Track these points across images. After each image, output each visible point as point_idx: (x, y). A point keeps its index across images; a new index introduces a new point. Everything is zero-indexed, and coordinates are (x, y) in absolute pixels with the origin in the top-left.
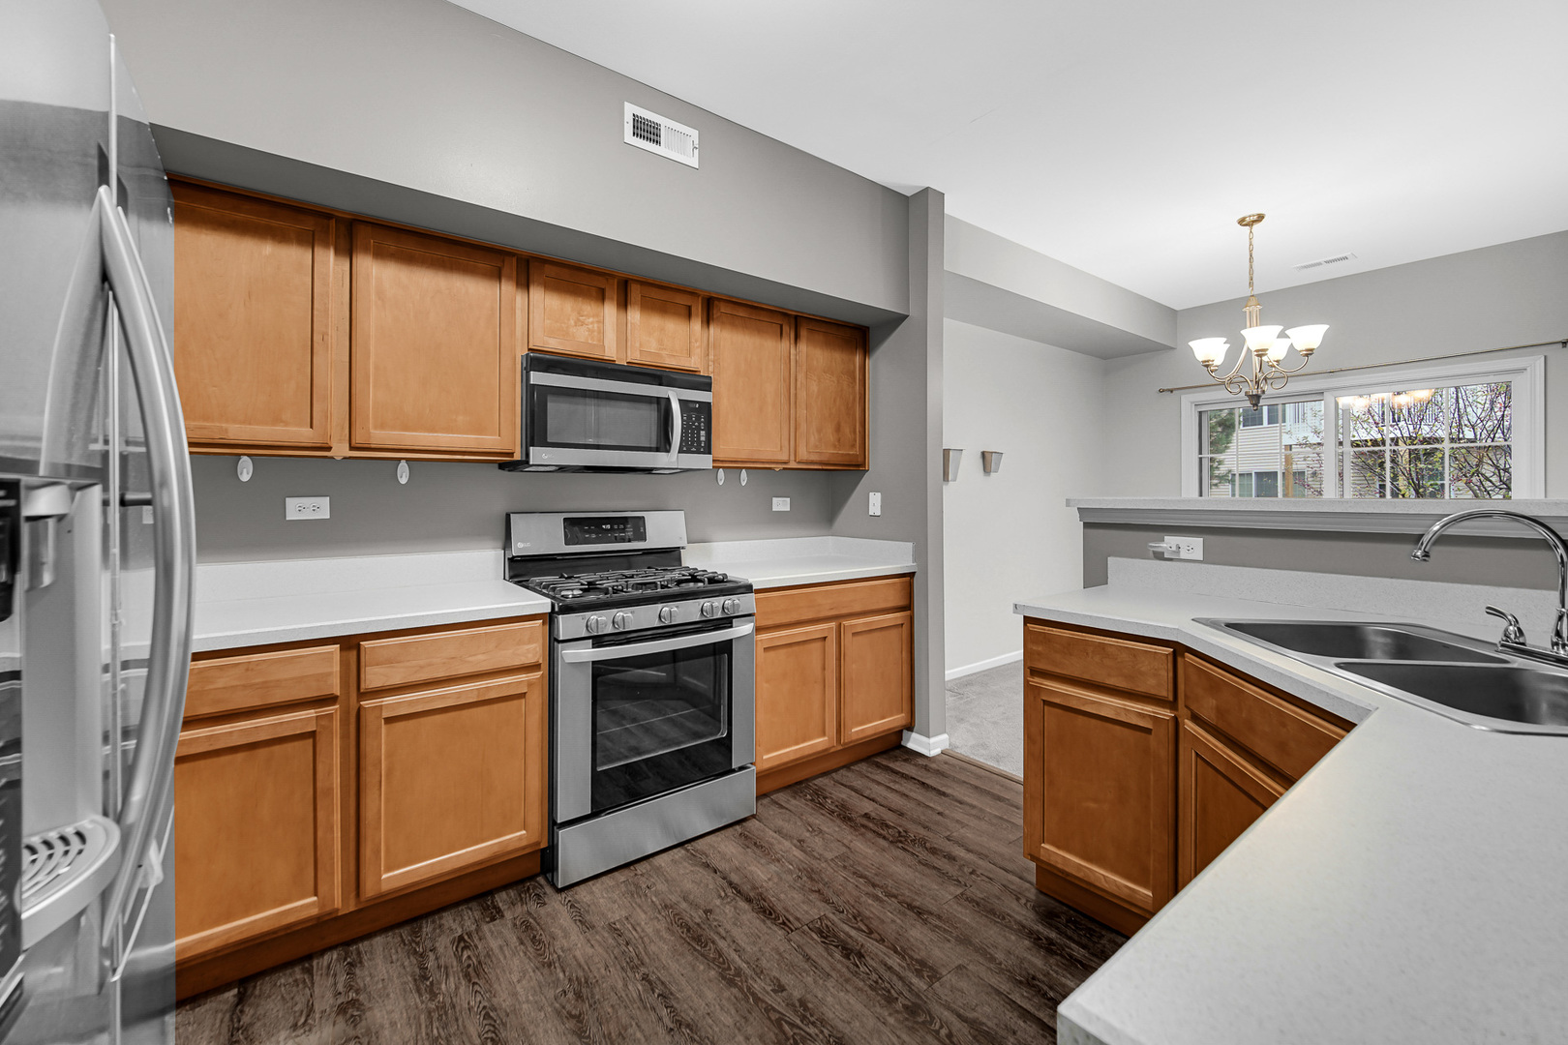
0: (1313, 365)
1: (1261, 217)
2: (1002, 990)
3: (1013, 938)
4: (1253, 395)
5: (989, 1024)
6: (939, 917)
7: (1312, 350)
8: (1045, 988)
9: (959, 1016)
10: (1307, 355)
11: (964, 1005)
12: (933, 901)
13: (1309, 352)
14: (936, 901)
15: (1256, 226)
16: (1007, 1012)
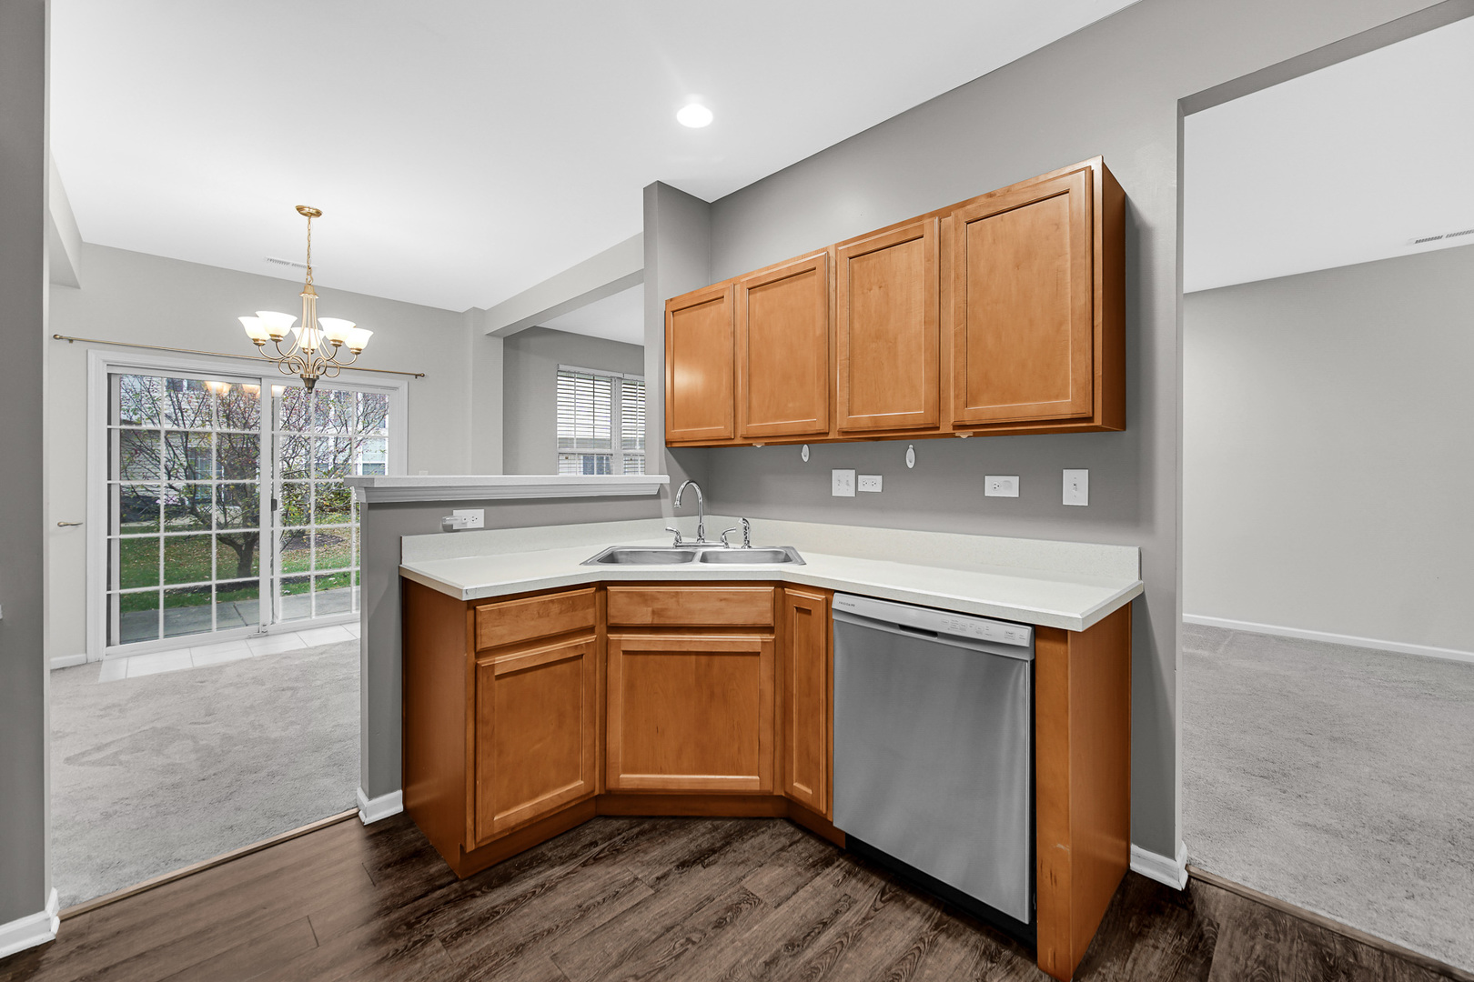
0: (360, 362)
1: (318, 214)
2: (589, 931)
3: (526, 910)
4: (309, 379)
5: (625, 945)
6: (475, 968)
7: (360, 350)
8: (592, 901)
9: (615, 967)
10: (357, 354)
11: (601, 962)
12: (444, 971)
13: (358, 352)
14: (442, 968)
15: (314, 219)
16: (615, 931)
